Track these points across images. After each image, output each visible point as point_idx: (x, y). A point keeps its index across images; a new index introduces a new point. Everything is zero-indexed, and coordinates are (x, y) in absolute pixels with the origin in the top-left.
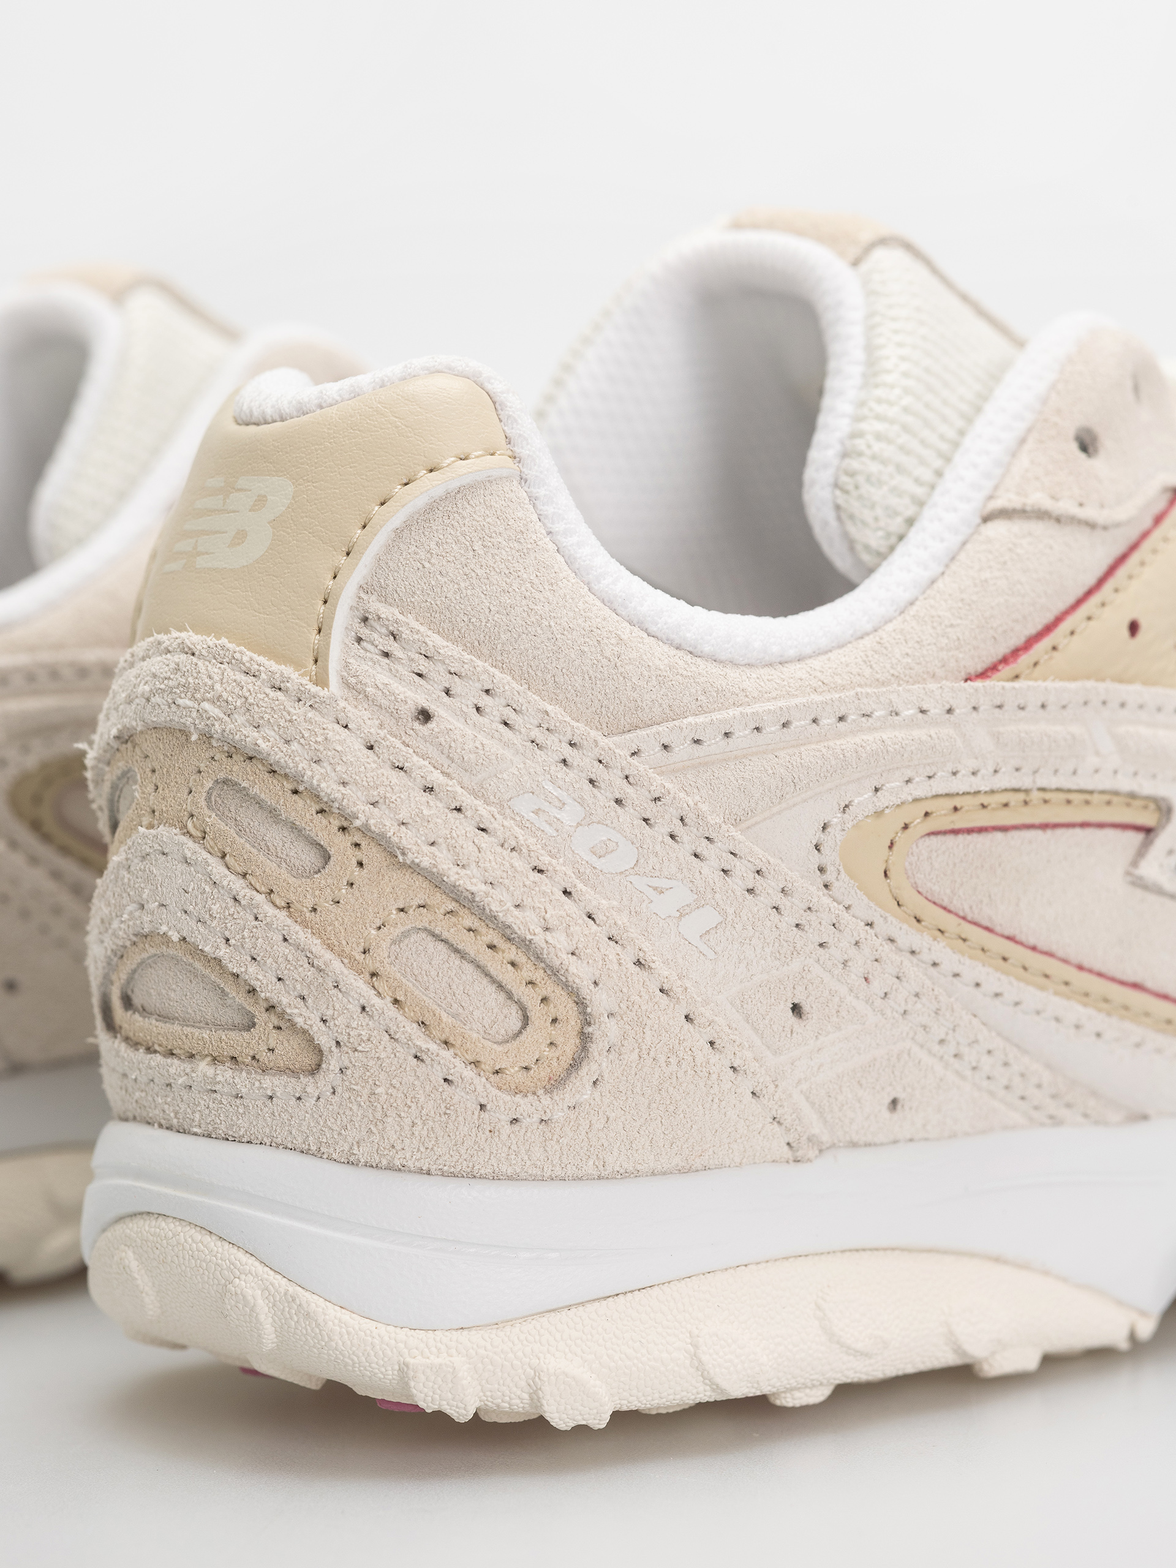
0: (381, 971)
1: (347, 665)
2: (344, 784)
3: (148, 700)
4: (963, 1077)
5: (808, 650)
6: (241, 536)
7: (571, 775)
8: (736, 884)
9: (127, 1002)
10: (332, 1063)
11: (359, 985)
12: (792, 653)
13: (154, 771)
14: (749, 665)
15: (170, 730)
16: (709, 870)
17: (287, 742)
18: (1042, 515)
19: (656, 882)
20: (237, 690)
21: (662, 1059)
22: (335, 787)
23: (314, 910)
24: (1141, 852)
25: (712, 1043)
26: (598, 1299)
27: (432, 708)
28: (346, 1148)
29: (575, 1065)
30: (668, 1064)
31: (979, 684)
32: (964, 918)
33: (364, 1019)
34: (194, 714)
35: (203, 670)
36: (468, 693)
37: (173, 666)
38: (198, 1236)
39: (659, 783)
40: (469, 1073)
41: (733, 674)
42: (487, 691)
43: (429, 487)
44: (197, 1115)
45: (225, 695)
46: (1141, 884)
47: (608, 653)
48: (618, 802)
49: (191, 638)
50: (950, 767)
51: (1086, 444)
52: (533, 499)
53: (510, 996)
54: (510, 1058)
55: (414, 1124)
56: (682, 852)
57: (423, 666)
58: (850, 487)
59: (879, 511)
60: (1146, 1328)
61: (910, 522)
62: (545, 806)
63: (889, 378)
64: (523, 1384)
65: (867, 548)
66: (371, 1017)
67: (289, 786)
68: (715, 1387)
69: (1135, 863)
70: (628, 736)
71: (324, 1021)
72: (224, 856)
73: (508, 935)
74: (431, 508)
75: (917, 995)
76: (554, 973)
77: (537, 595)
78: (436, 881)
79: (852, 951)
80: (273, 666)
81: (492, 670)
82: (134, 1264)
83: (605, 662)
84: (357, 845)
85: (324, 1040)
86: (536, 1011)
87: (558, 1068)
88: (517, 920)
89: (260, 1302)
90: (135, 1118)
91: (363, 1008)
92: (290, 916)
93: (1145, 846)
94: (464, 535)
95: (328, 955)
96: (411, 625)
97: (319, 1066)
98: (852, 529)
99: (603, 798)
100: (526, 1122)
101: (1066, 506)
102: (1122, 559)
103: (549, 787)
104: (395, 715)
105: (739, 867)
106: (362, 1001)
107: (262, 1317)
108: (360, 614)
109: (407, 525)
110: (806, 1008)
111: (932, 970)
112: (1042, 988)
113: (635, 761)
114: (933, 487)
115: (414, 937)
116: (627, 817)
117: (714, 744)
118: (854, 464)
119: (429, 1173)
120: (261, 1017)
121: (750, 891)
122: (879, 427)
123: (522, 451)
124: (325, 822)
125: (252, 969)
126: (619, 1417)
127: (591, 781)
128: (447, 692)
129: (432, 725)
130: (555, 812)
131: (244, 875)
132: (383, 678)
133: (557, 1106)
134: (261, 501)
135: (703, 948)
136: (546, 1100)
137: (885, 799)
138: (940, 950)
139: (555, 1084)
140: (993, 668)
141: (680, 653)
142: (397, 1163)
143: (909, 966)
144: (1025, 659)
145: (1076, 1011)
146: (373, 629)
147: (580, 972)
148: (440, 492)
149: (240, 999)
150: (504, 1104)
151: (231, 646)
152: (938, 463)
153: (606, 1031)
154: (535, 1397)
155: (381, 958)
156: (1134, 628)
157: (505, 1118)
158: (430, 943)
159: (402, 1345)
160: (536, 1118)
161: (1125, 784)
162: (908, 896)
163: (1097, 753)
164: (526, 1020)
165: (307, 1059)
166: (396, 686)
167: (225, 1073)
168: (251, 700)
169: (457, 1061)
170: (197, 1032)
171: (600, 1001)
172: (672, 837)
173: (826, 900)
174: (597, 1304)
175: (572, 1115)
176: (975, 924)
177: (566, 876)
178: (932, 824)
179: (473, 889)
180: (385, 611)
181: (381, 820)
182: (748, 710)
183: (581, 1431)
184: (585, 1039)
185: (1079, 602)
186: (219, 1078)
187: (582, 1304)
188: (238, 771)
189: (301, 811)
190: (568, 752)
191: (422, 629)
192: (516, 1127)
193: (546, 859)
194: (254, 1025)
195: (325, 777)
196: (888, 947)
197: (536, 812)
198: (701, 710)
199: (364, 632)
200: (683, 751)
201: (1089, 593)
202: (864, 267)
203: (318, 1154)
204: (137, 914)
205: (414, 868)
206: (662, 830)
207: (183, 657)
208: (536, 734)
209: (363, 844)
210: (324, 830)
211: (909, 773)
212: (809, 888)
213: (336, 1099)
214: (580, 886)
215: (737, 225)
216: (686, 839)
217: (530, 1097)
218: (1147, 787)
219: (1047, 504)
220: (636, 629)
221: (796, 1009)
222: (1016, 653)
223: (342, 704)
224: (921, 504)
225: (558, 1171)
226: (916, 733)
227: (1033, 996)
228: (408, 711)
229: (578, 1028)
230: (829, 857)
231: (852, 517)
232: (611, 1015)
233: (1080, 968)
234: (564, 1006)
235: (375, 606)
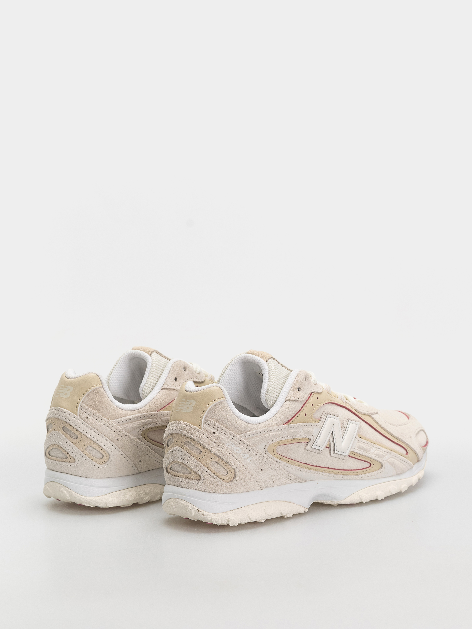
0: (209, 467)
1: (204, 426)
2: (204, 442)
3: (176, 430)
4: (283, 477)
5: (263, 422)
6: (188, 408)
7: (233, 440)
8: (254, 454)
9: (171, 469)
10: (202, 479)
11: (206, 468)
12: (261, 422)
13: (176, 439)
14: (256, 424)
15: (179, 434)
16: (251, 452)
17: (196, 437)
18: (293, 400)
19: (244, 454)
20: (189, 429)
21: (245, 477)
22: (203, 443)
23: (200, 459)
24: (307, 446)
25: (251, 475)
26: (236, 509)
27: (215, 432)
28: (204, 490)
29: (234, 478)
30: (246, 478)
31: (285, 425)
32: (283, 456)
33: (207, 473)
34: (183, 432)
35: (184, 426)
36: (220, 430)
37: (179, 425)
38: (183, 501)
39: (245, 441)
40: (220, 480)
41: (253, 426)
42: (222, 430)
43: (214, 403)
44: (183, 485)
45: (187, 430)
46: (307, 450)
47: (238, 424)
48: (239, 444)
49: (182, 422)
50: (282, 437)
51: (299, 389)
52: (227, 403)
53: (225, 470)
54: (225, 478)
55: (213, 487)
56: (248, 450)
57: (214, 426)
58: (267, 397)
59: (271, 400)
60: (307, 510)
61: (276, 401)
62: (230, 445)
63: (272, 381)
64: (227, 520)
65: (269, 404)
66: (208, 473)
67: (196, 442)
68: (251, 520)
69: (306, 447)
70: (241, 435)
71: (201, 473)
72: (187, 451)
73: (225, 462)
74: (215, 405)
75: (277, 467)
76: (231, 467)
77: (229, 417)
78: (216, 455)
79: (269, 462)
80: (194, 427)
81: (223, 427)
82: (173, 505)
83: (237, 425)
84: (205, 450)
85: (201, 476)
86: (229, 472)
87: (232, 479)
88: (227, 460)
89: (192, 510)
90: (172, 485)
91: (207, 472)
92: (196, 459)
93: (307, 444)
94: (219, 409)
95: (202, 465)
96: (212, 421)
97: (200, 479)
98: (267, 402)
99: (237, 443)
100: (228, 486)
101: (297, 399)
102: (304, 404)
103: (230, 442)
104: (210, 433)
105: (255, 452)
106: (206, 471)
107: (192, 512)
108: (205, 419)
109: (212, 408)
110: (263, 470)
111: (279, 464)
112: (293, 465)
113: (241, 438)
114: (278, 396)
115: (213, 462)
116: (240, 446)
117: (251, 436)
118: (268, 393)
119: (214, 493)
120: (192, 472)
121: (256, 455)
122: (271, 388)
123: (226, 397)
124: (201, 447)
125: (191, 466)
126: (239, 525)
127: (236, 441)
128: (217, 430)
129: (215, 434)
130: (231, 445)
131: (190, 454)
132: (209, 428)
133: (231, 484)
134: (191, 403)
135: (250, 462)
136: (230, 483)
137: (273, 442)
138: (280, 461)
139: (231, 481)
140: (287, 422)
141: (247, 423)
142: (211, 492)
143: (276, 464)
144: (291, 421)
145: (298, 468)
146: (207, 421)
147: (235, 466)
148: (216, 403)
149: (190, 470)
150: (225, 484)
151: (188, 423)
152: (279, 392)
153: (238, 474)
154: (228, 522)
155: (209, 465)
156: (306, 415)
157: (225, 486)
158: (215, 463)
159: (211, 516)
160: (229, 485)
161: (304, 437)
162: (276, 454)
163: (301, 433)
164: (227, 473)
165: (199, 478)
166: (211, 429)
167: (187, 480)
168: (191, 431)
169: (219, 478)
170: (183, 474)
171: (237, 470)
172: (246, 448)
173: (266, 455)
174: (236, 510)
175: (233, 485)
176: (285, 457)
177: (233, 454)
178: (279, 444)
179: (221, 456)
180: (209, 419)
181: (209, 447)
182: (256, 431)
183: (234, 526)
184: (235, 475)
185: (298, 412)
186: (186, 480)
187: (234, 510)
188: (189, 440)
189: (198, 446)
190: (233, 437)
191: (214, 422)
192: (226, 487)
193: (230, 452)
194: (191, 473)
195: (202, 441)
196: (274, 461)
197: (229, 446)
198: (250, 431)
199: (206, 422)
200: (247, 436)
201: (300, 411)
202: (268, 362)
203: (200, 490)
204: (174, 458)
205: (213, 453)
206: (245, 447)
207: (181, 424)
208: (229, 435)
209: (206, 450)
210: (201, 448)
211: (276, 438)
212: (263, 454)
213: (203, 483)
214: (235, 455)
215: (248, 353)
216: (248, 448)
217: (228, 483)
218: (307, 437)
219: (294, 399)
220: (241, 420)
221: (262, 470)
222: (290, 420)
223: (204, 432)
224: (277, 398)
225: (231, 492)
226: (277, 433)
227: (292, 466)
228: (212, 432)
229: (234, 474)
230: (266, 450)
231: (267, 401)
232: (239, 472)
233: (298, 462)
234: (233, 471)
235: (207, 418)
